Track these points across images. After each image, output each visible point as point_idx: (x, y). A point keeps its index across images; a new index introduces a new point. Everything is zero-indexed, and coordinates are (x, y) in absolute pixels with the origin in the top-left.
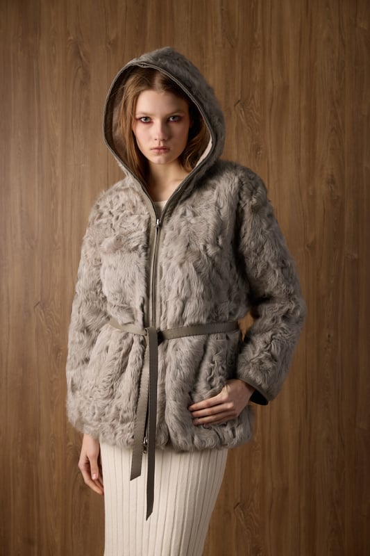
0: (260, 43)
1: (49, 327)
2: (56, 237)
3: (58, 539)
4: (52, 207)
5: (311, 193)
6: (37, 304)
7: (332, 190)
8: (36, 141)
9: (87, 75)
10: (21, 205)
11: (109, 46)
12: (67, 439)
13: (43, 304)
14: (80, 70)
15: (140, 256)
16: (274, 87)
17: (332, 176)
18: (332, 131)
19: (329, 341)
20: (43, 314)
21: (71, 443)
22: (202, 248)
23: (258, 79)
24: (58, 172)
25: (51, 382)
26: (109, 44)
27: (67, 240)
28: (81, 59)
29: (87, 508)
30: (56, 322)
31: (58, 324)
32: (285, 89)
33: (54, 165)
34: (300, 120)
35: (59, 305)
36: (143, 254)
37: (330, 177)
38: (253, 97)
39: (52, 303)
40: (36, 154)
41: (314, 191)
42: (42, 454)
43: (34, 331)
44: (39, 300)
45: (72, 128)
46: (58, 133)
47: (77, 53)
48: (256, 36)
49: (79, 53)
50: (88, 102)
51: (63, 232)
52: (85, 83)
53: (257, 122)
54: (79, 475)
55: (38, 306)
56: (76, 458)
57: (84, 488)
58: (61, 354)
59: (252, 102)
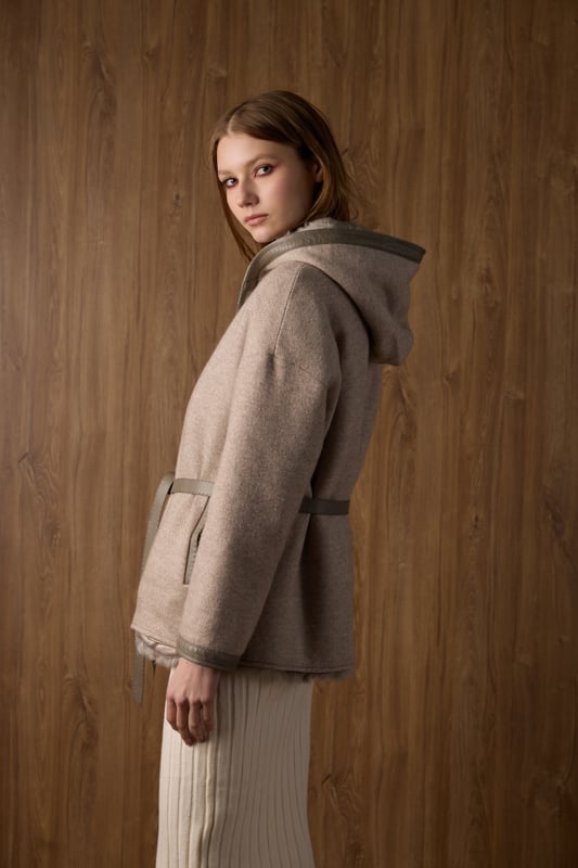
0: (381, 62)
1: (41, 493)
2: (56, 354)
3: (45, 824)
4: (51, 305)
5: (454, 297)
6: (24, 457)
7: (487, 292)
8: (29, 204)
9: (111, 102)
10: (3, 301)
11: (146, 59)
12: (64, 669)
13: (33, 458)
14: (101, 95)
17: (488, 270)
18: (489, 201)
19: (476, 526)
20: (32, 473)
21: (70, 675)
23: (376, 117)
24: (62, 252)
25: (43, 579)
26: (147, 55)
27: (73, 357)
28: (102, 77)
29: (93, 777)
30: (52, 485)
31: (55, 489)
32: (419, 133)
33: (55, 241)
34: (440, 183)
35: (58, 461)
37: (483, 272)
38: (368, 145)
39: (47, 455)
41: (459, 294)
42: (25, 692)
43: (17, 497)
44: (27, 450)
45: (86, 185)
46: (64, 191)
47: (96, 68)
48: (375, 50)
49: (100, 68)
50: (111, 145)
51: (67, 346)
52: (107, 115)
53: (373, 184)
54: (82, 726)
55: (25, 461)
56: (78, 699)
57: (89, 747)
58: (59, 535)
59: (367, 152)
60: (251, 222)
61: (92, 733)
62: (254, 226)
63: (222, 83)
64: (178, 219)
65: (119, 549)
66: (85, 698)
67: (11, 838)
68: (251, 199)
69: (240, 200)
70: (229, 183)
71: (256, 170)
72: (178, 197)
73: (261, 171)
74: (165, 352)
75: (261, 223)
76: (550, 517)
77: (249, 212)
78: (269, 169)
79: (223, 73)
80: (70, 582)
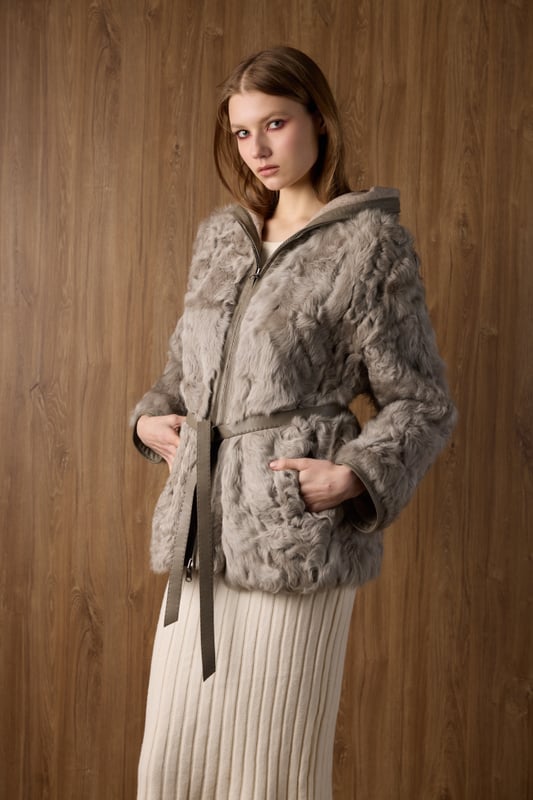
0: (366, 22)
1: (50, 420)
2: (65, 291)
3: (54, 724)
4: (61, 246)
5: (433, 240)
6: (35, 387)
7: (463, 235)
8: (41, 150)
9: (116, 59)
10: (16, 242)
11: (149, 18)
12: (72, 582)
13: (43, 387)
14: (107, 51)
15: (222, 316)
16: (384, 84)
17: (464, 215)
18: (466, 151)
19: (452, 452)
20: (42, 401)
21: (77, 588)
22: (291, 314)
23: (361, 73)
24: (71, 197)
25: (52, 499)
26: (150, 15)
27: (81, 295)
28: (108, 35)
29: (98, 681)
30: (61, 413)
31: (63, 416)
32: (401, 88)
33: (64, 187)
34: (420, 133)
35: (66, 390)
36: (228, 313)
37: (461, 217)
38: (354, 99)
39: (56, 385)
40: (40, 170)
41: (438, 237)
42: (36, 603)
43: (29, 424)
44: (38, 380)
45: (93, 135)
46: (72, 140)
47: (103, 26)
48: (361, 12)
49: (106, 26)
50: (116, 98)
51: (75, 284)
52: (113, 70)
53: (359, 136)
54: (88, 634)
55: (36, 389)
56: (85, 610)
57: (95, 653)
58: (67, 459)
59: (353, 105)
60: (264, 173)
61: (98, 641)
62: (267, 176)
63: (219, 42)
64: (177, 167)
65: (123, 471)
66: (90, 608)
67: (22, 738)
68: (265, 152)
69: (255, 152)
70: (242, 134)
71: (269, 124)
72: (177, 147)
73: (273, 126)
74: (165, 291)
75: (274, 174)
76: (521, 444)
77: (263, 163)
78: (280, 124)
79: (220, 31)
80: (77, 503)
